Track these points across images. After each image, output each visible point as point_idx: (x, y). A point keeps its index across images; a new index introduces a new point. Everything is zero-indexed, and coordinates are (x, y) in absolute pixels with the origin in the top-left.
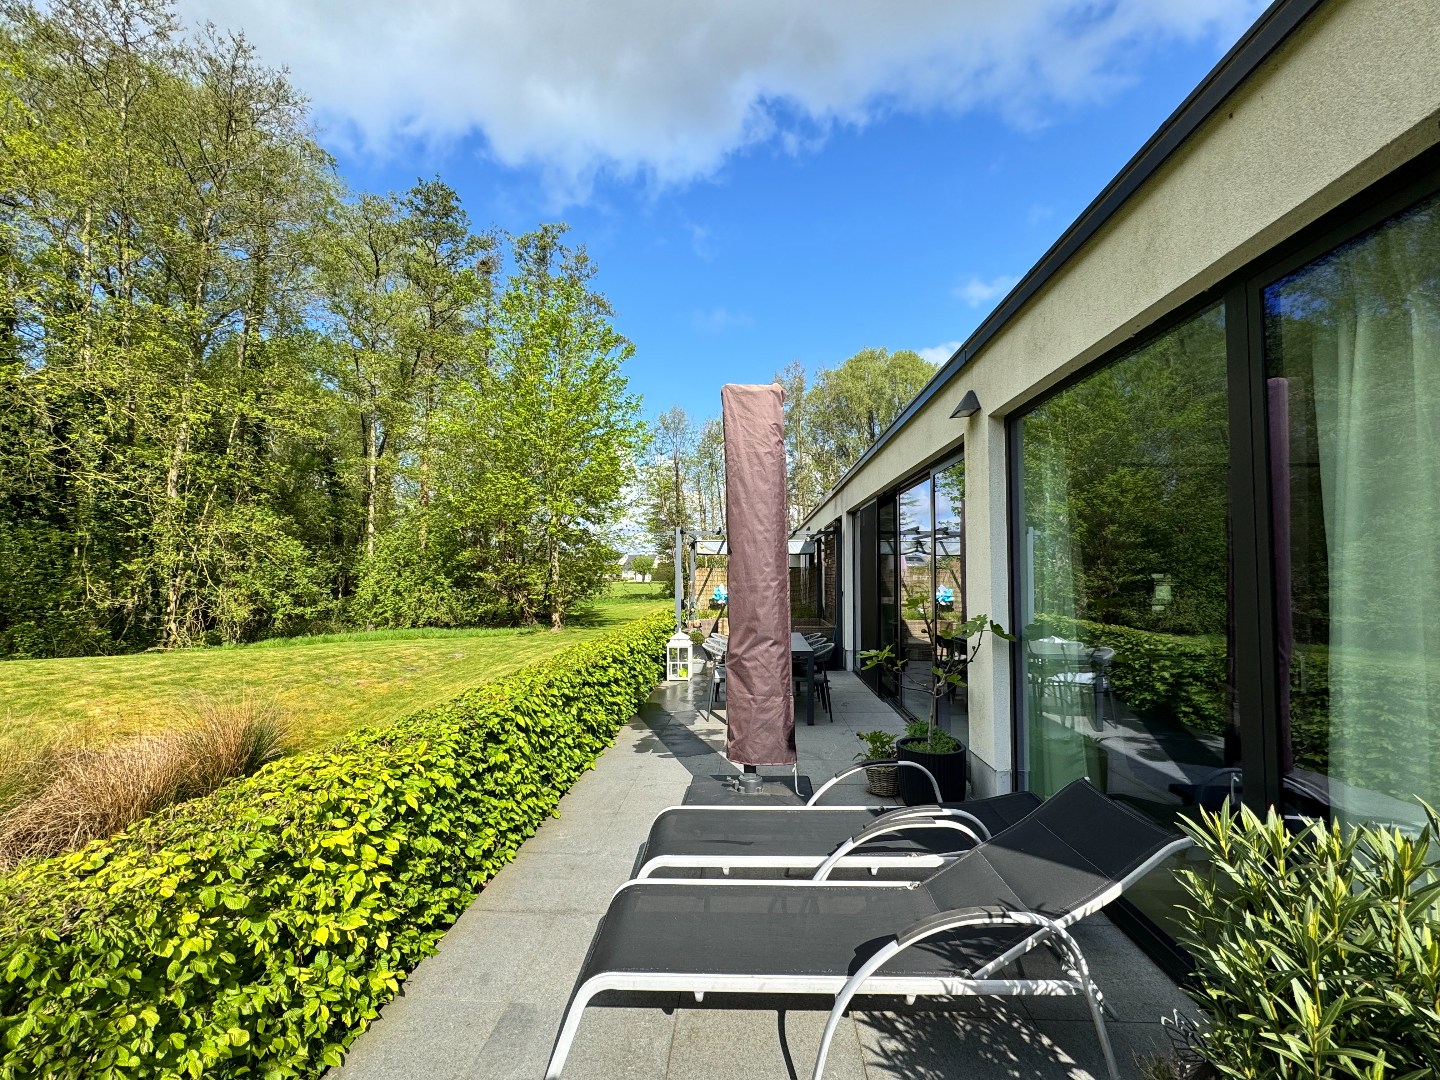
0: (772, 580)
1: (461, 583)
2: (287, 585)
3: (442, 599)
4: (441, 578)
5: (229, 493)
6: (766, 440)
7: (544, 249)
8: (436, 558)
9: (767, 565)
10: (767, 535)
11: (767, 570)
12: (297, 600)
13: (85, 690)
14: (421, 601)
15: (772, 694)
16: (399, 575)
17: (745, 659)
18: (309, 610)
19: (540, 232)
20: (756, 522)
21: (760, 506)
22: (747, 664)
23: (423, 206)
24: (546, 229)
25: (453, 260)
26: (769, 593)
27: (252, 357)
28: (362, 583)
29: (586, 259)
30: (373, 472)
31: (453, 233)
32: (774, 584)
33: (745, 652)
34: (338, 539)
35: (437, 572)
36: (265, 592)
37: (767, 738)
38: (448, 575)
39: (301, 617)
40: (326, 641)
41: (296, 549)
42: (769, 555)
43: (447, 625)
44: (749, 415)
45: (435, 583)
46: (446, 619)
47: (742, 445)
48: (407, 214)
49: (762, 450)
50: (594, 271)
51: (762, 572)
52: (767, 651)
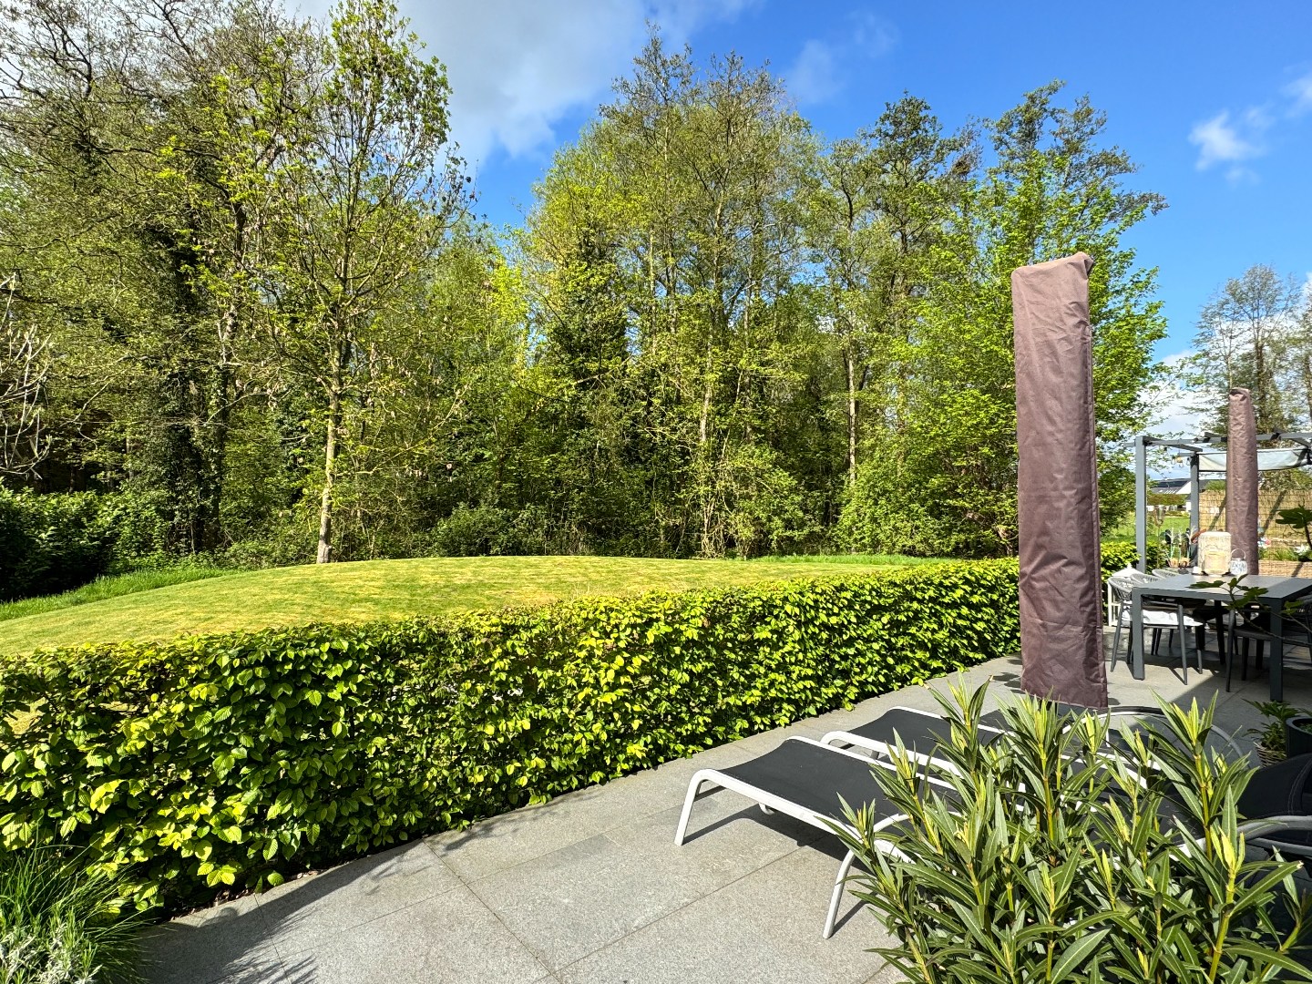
0: (1065, 489)
1: (935, 512)
2: (779, 511)
3: (917, 528)
4: (915, 506)
5: (738, 435)
6: (1059, 324)
7: (1031, 121)
8: (910, 486)
9: (1060, 471)
10: (1059, 436)
11: (1059, 476)
12: (789, 525)
13: (639, 579)
14: (896, 529)
15: (1065, 622)
16: (876, 503)
17: (1034, 579)
18: (796, 533)
19: (1024, 102)
20: (1045, 421)
21: (1052, 404)
22: (1037, 585)
23: (891, 130)
24: (1032, 99)
25: (922, 173)
26: (1062, 504)
27: (756, 318)
28: (844, 512)
29: (1089, 112)
30: (852, 406)
31: (921, 145)
32: (1068, 493)
33: (1035, 571)
34: (828, 470)
35: (911, 501)
36: (763, 516)
37: (1061, 672)
38: (923, 502)
39: (790, 539)
40: (807, 561)
41: (784, 479)
42: (1062, 461)
43: (923, 555)
44: (1040, 298)
45: (910, 511)
46: (920, 547)
47: (1030, 335)
48: (876, 144)
49: (1054, 337)
50: (1101, 123)
51: (1053, 479)
52: (1059, 571)
